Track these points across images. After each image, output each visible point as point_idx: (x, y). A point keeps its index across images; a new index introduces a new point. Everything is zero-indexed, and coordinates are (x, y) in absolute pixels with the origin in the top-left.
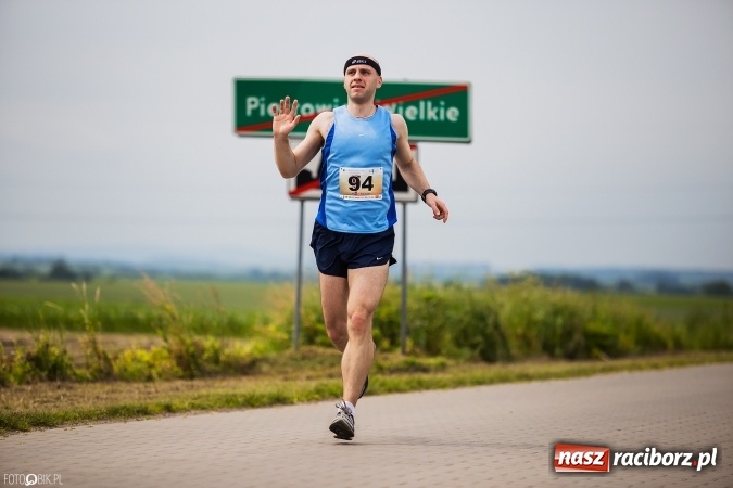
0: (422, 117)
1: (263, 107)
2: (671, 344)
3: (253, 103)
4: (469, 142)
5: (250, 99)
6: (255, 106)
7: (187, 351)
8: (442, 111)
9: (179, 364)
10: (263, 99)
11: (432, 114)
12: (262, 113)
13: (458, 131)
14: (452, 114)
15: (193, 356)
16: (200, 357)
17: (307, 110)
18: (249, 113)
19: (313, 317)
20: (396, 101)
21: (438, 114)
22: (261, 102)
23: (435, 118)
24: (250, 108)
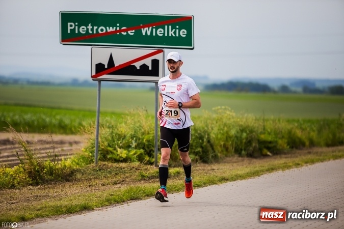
0: (166, 35)
1: (77, 27)
2: (307, 143)
3: (71, 26)
4: (193, 49)
5: (69, 24)
6: (73, 28)
7: (35, 169)
8: (177, 30)
9: (29, 177)
10: (77, 24)
11: (171, 33)
12: (77, 32)
13: (186, 42)
14: (183, 33)
15: (38, 171)
16: (42, 171)
17: (102, 30)
18: (69, 32)
19: (106, 144)
20: (152, 26)
21: (175, 33)
22: (75, 25)
23: (174, 35)
24: (69, 28)
